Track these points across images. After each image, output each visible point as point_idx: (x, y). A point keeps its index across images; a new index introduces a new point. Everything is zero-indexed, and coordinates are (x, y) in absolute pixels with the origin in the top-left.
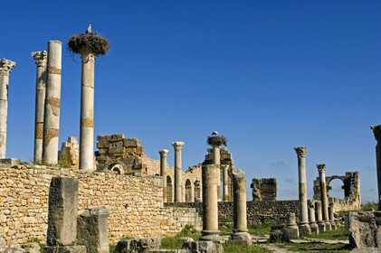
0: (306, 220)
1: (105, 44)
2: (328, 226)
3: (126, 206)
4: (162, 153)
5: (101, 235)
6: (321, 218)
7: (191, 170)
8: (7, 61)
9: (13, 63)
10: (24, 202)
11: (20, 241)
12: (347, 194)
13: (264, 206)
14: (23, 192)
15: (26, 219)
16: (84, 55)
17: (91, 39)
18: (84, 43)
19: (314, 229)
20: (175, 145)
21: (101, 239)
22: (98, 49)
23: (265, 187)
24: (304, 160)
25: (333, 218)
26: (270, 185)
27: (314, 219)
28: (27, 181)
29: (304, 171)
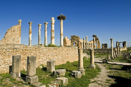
0: (113, 56)
1: (65, 17)
2: (119, 56)
3: (68, 54)
4: (84, 39)
5: (52, 67)
6: (117, 54)
7: (90, 41)
8: (46, 23)
9: (48, 23)
10: (38, 56)
11: (38, 65)
12: (124, 46)
13: (104, 50)
14: (38, 54)
15: (39, 60)
16: (60, 20)
17: (61, 16)
18: (60, 17)
19: (115, 58)
20: (86, 37)
21: (52, 68)
22: (63, 18)
23: (105, 45)
24: (112, 42)
25: (120, 53)
26: (106, 45)
27: (115, 55)
28: (39, 51)
29: (112, 44)
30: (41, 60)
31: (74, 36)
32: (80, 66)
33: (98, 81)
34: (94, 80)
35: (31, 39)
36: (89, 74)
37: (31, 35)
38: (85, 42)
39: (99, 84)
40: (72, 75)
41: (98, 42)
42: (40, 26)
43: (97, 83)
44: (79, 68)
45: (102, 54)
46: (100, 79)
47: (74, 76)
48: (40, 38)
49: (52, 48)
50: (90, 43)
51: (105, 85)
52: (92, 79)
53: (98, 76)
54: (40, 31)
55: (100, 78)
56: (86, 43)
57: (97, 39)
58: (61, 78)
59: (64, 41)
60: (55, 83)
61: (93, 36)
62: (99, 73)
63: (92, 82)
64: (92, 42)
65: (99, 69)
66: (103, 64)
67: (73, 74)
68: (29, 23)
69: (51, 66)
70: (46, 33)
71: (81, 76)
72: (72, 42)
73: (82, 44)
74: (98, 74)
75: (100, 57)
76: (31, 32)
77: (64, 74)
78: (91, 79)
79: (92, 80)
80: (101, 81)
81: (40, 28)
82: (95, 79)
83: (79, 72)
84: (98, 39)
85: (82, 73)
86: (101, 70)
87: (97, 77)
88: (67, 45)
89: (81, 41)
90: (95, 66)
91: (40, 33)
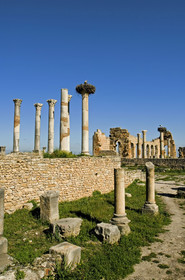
30: (31, 190)
31: (117, 130)
32: (118, 211)
33: (161, 254)
34: (150, 252)
35: (18, 137)
36: (139, 231)
37: (17, 129)
38: (141, 142)
39: (161, 267)
40: (96, 235)
41: (172, 142)
42: (39, 108)
43: (157, 262)
44: (115, 217)
45: (179, 172)
46: (165, 249)
47: (100, 238)
48: (39, 134)
49: (59, 161)
50: (152, 143)
51: (178, 270)
52: (146, 248)
53: (161, 237)
54: (38, 119)
55: (166, 245)
56: (143, 145)
57: (168, 136)
58: (62, 248)
59: (95, 139)
60: (44, 265)
61: (159, 130)
62: (166, 228)
63: (144, 259)
64: (157, 142)
65: (166, 216)
66: (177, 200)
67: (97, 233)
68: (15, 101)
69: (48, 208)
70: (52, 123)
71: (119, 237)
72: (111, 143)
73: (135, 146)
74: (163, 232)
75: (173, 180)
76: (19, 122)
77: (76, 232)
78: (142, 248)
79: (145, 252)
80: (168, 256)
81: (39, 113)
82: (155, 247)
83: (113, 229)
84: (170, 136)
85: (120, 228)
86: (173, 218)
87: (158, 241)
88: (101, 148)
89: (133, 139)
90: (156, 207)
91: (39, 124)
